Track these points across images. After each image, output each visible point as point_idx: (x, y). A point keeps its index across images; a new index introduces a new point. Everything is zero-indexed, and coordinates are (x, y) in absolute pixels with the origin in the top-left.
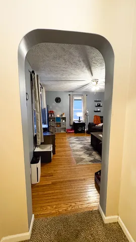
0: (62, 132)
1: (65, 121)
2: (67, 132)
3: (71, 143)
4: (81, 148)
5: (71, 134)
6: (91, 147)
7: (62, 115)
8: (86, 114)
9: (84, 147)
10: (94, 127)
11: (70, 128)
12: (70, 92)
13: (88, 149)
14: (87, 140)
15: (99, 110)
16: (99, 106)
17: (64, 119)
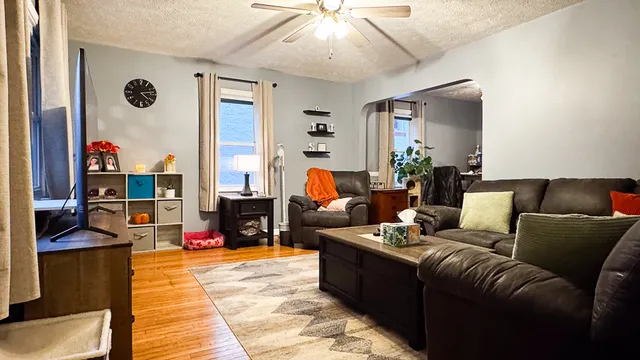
0: (163, 246)
1: (179, 194)
2: (190, 245)
3: (220, 294)
4: (281, 309)
5: (208, 253)
6: (326, 301)
7: (161, 167)
8: (273, 166)
9: (294, 304)
10: (312, 214)
11: (202, 226)
12: (199, 61)
13: (316, 313)
14: (292, 271)
15: (322, 148)
16: (322, 132)
17: (175, 182)
